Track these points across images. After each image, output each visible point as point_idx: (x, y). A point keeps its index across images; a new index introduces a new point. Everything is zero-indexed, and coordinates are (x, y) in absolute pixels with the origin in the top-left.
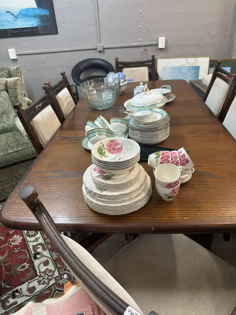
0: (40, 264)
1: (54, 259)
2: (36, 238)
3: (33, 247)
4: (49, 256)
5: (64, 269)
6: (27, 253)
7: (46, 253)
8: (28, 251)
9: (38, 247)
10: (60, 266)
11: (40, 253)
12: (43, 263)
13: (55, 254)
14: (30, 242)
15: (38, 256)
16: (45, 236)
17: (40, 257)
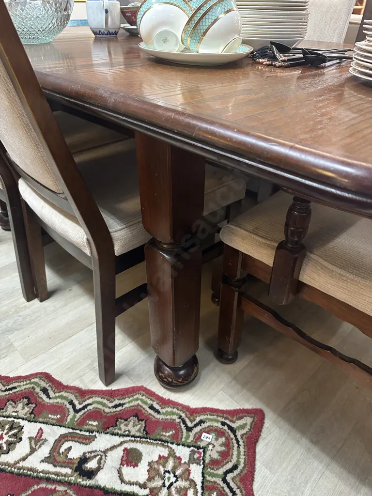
0: (120, 472)
1: (138, 434)
2: (30, 439)
3: (51, 459)
4: (117, 440)
5: (184, 431)
6: (51, 487)
7: (103, 441)
8: (48, 480)
9: (62, 450)
10: (171, 433)
11: (88, 455)
12: (122, 464)
14: (24, 459)
15: (92, 465)
16: (50, 416)
17: (99, 462)
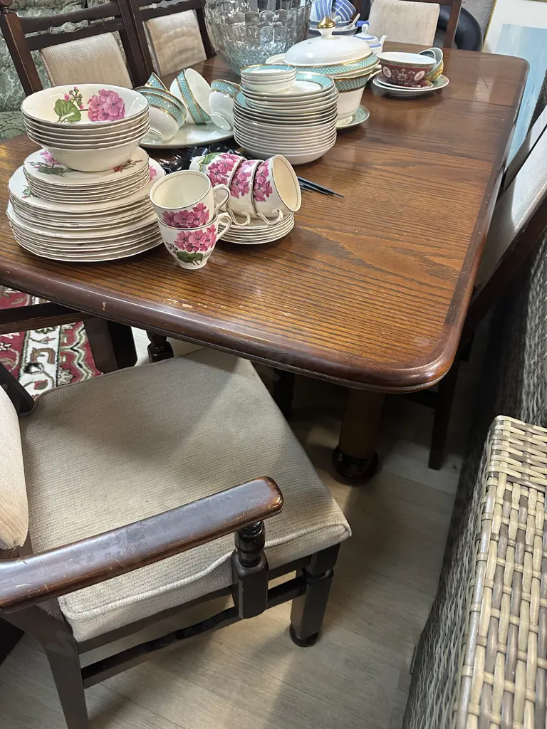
0: (30, 383)
1: (59, 383)
2: (47, 337)
3: (35, 350)
4: (53, 375)
6: (17, 358)
7: (51, 369)
8: (22, 355)
9: (42, 353)
11: (40, 365)
12: (36, 382)
13: (65, 375)
14: (34, 340)
15: (33, 369)
16: (65, 338)
17: (35, 372)
